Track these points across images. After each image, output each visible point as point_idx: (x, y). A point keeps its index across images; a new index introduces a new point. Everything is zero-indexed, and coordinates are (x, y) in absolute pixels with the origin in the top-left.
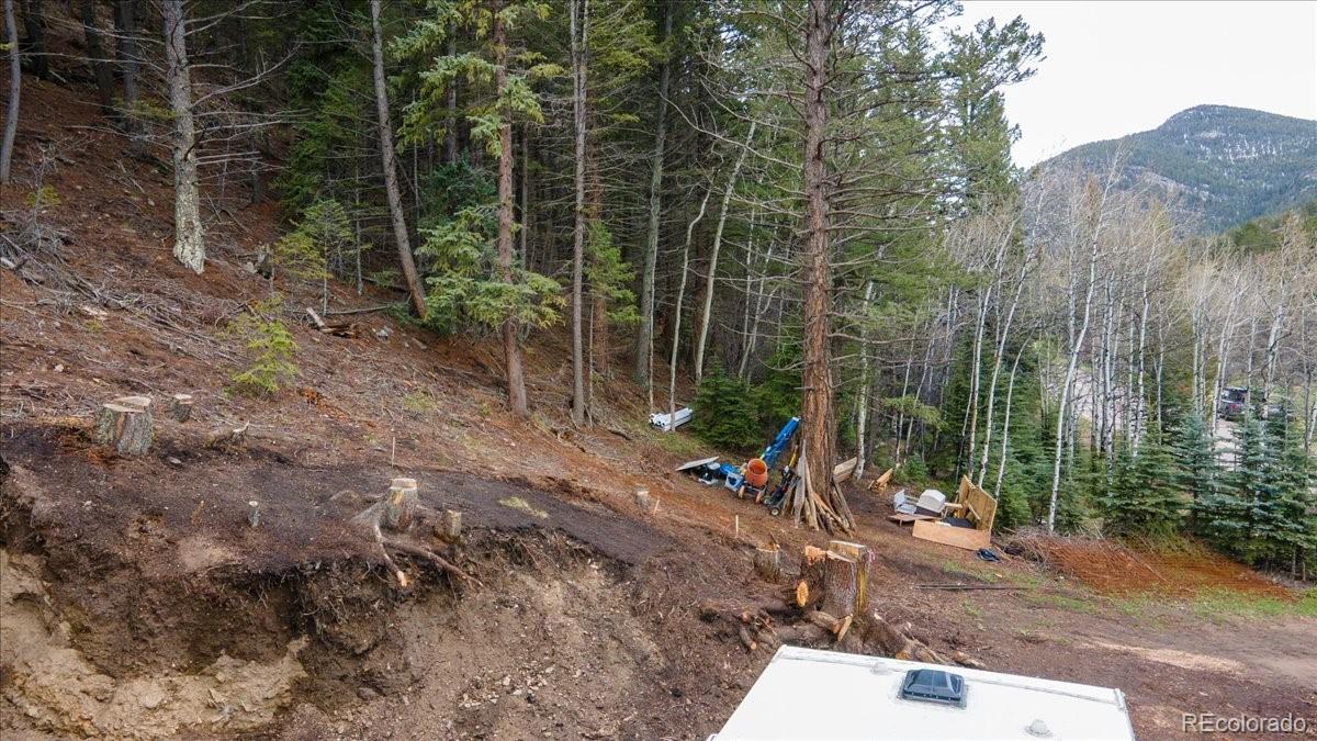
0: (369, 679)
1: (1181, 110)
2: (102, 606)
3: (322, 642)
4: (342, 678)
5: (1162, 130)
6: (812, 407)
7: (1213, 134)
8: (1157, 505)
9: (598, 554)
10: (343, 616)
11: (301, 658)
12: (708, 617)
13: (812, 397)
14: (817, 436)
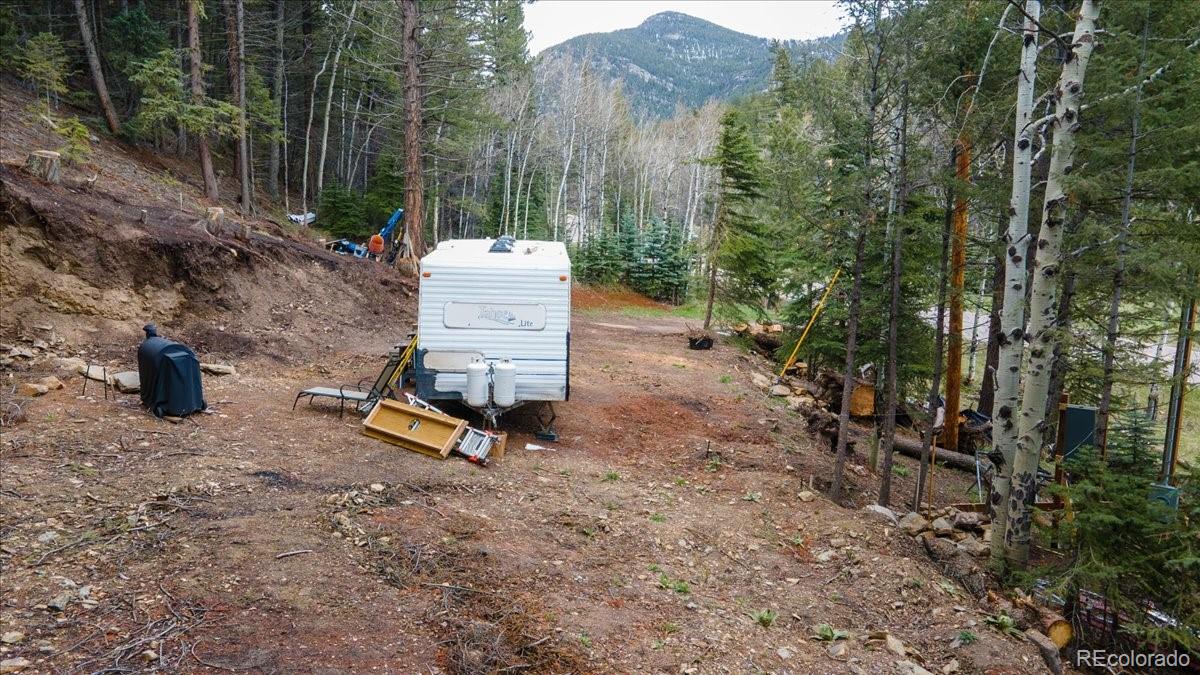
0: (220, 302)
1: (655, 13)
2: (84, 254)
3: (192, 283)
4: (207, 302)
5: (641, 28)
6: (412, 202)
7: (676, 37)
8: (607, 265)
9: (318, 259)
10: (204, 270)
11: (182, 292)
12: (385, 283)
13: (411, 195)
14: (416, 221)
